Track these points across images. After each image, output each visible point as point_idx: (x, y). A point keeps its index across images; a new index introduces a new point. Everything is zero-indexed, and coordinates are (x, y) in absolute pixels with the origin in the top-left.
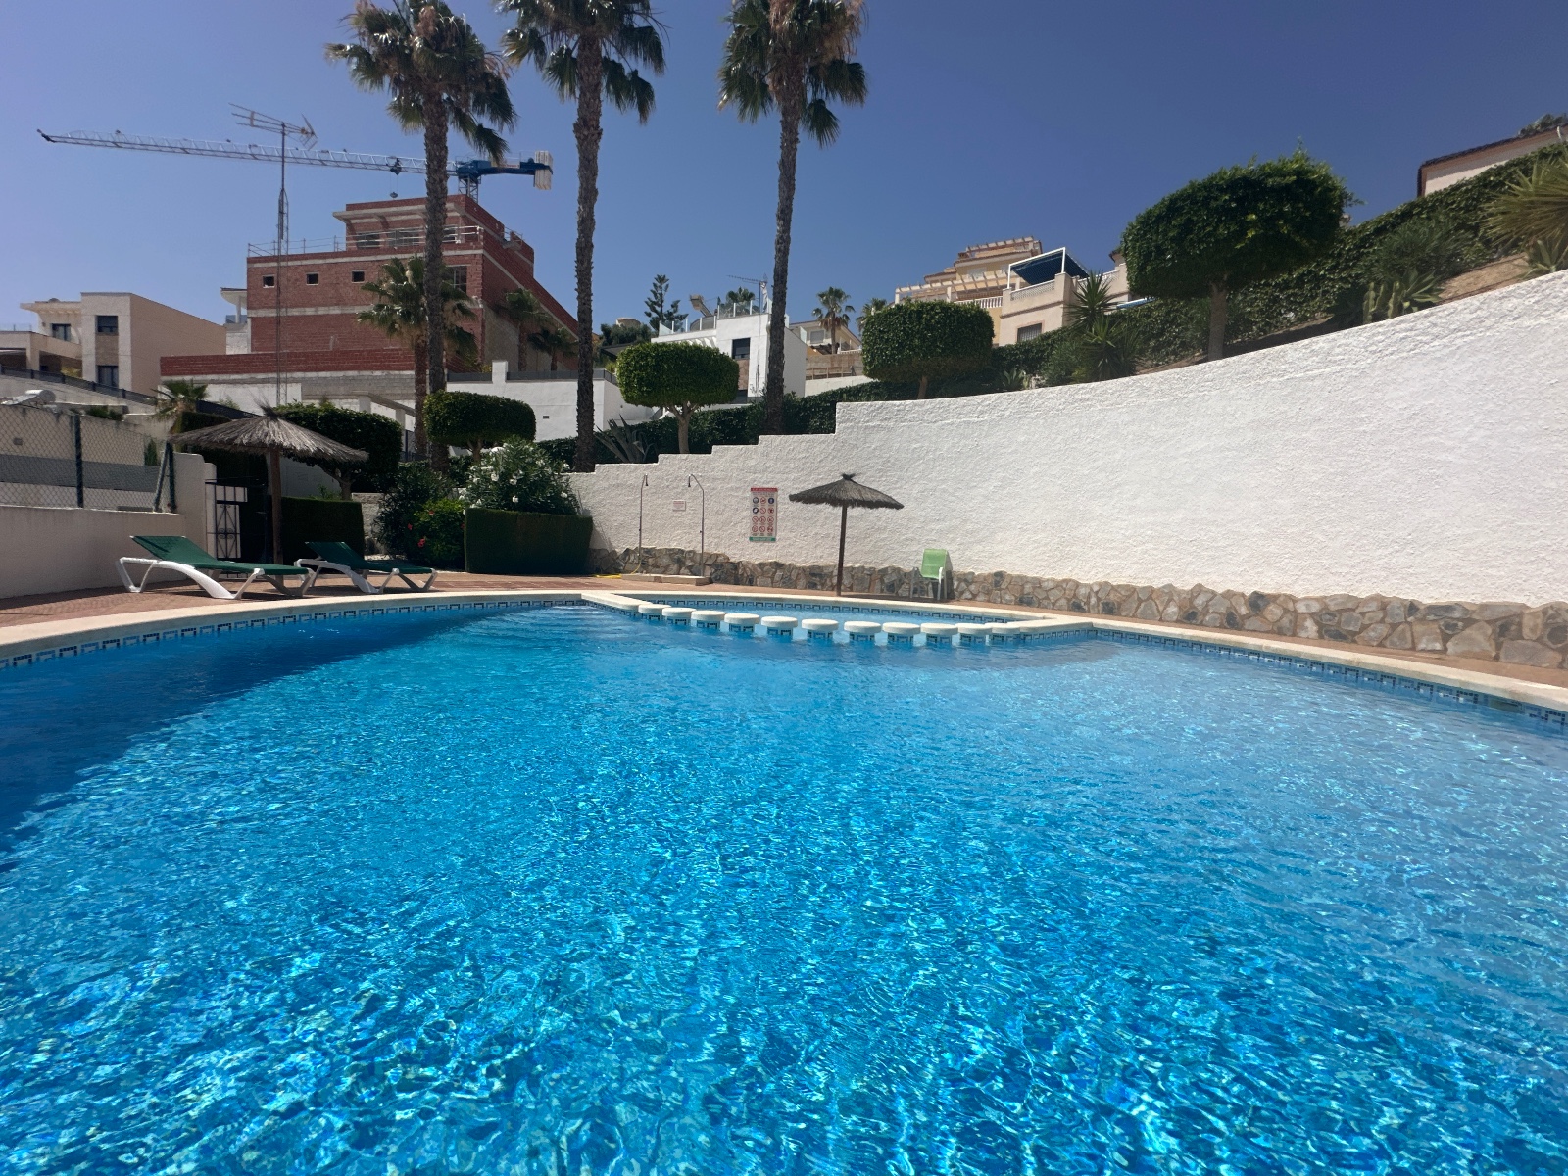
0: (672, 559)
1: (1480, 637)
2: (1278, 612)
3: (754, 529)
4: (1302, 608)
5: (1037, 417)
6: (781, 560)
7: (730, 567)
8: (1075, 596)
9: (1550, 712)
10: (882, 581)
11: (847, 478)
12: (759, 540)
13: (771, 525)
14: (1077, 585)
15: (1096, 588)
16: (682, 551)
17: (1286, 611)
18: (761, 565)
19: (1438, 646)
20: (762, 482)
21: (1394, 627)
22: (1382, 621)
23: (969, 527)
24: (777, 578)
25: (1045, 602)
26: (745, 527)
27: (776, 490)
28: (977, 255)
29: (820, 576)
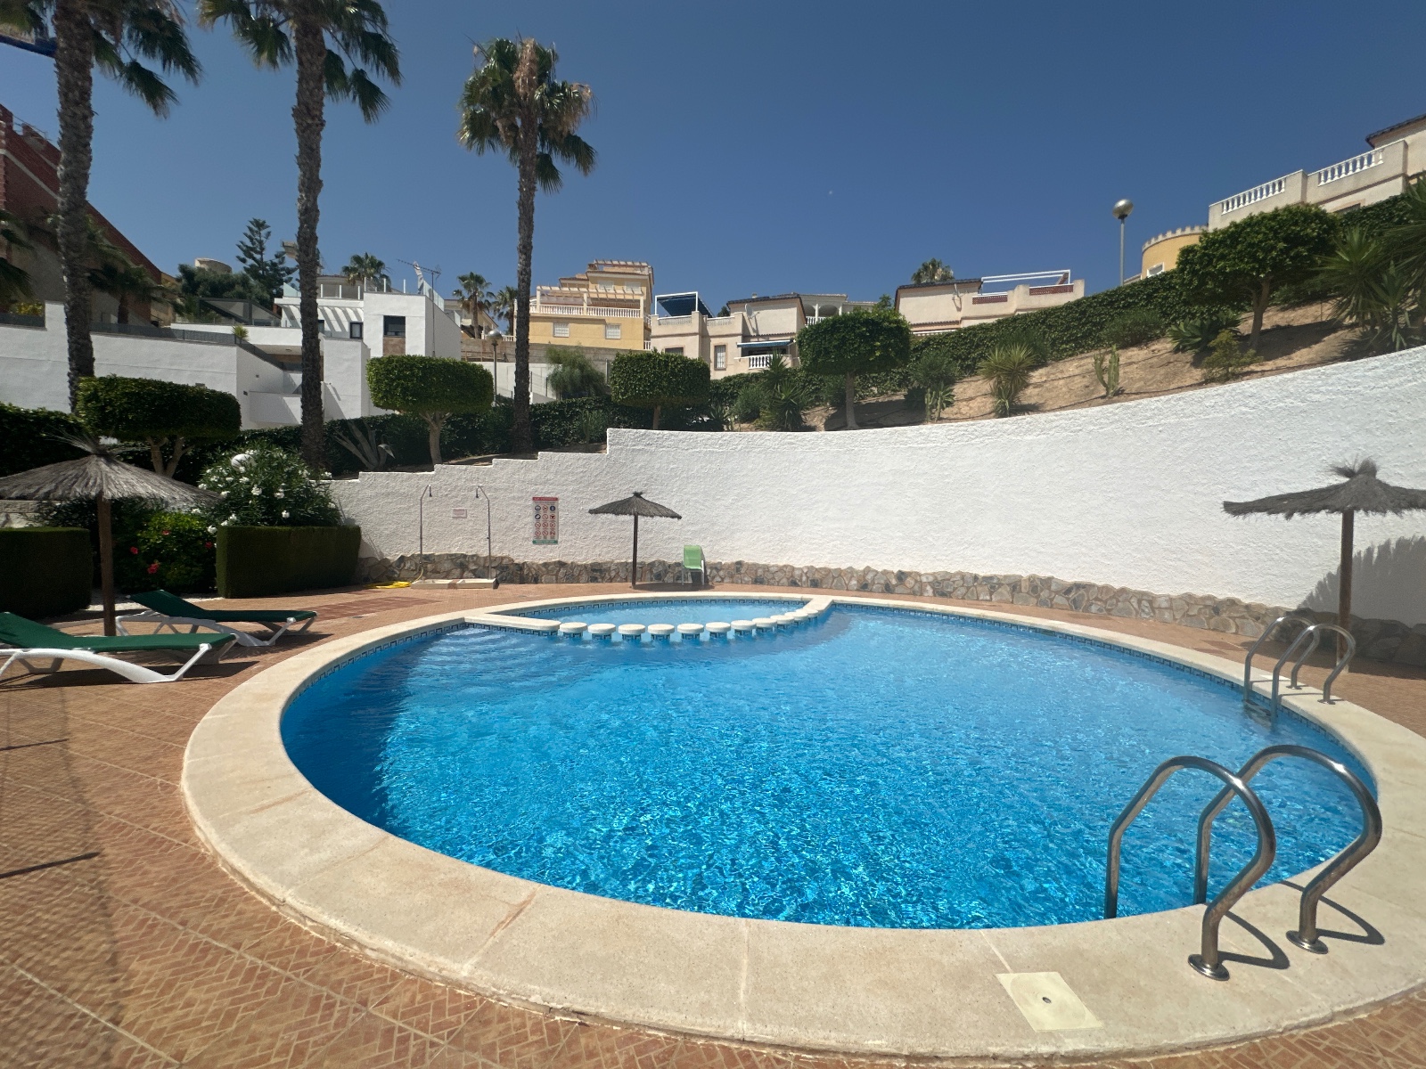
0: (455, 564)
1: (1005, 592)
2: (913, 582)
3: (537, 534)
4: (924, 579)
5: (760, 452)
6: (564, 559)
7: (516, 568)
8: (792, 576)
9: (1067, 635)
10: (651, 572)
11: (637, 495)
12: (543, 543)
13: (553, 529)
14: (793, 569)
15: (805, 571)
16: (465, 556)
17: (916, 581)
18: (545, 565)
19: (988, 598)
20: (543, 491)
21: (968, 588)
22: (963, 586)
23: (716, 528)
24: (560, 575)
25: (772, 581)
26: (529, 532)
27: (557, 499)
28: (605, 269)
29: (600, 571)
